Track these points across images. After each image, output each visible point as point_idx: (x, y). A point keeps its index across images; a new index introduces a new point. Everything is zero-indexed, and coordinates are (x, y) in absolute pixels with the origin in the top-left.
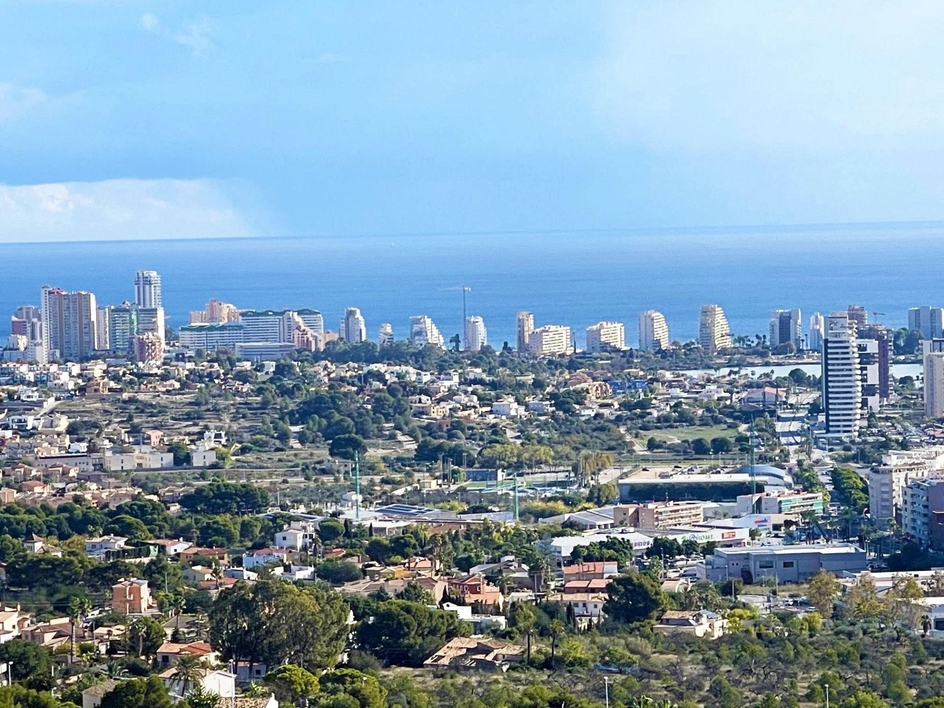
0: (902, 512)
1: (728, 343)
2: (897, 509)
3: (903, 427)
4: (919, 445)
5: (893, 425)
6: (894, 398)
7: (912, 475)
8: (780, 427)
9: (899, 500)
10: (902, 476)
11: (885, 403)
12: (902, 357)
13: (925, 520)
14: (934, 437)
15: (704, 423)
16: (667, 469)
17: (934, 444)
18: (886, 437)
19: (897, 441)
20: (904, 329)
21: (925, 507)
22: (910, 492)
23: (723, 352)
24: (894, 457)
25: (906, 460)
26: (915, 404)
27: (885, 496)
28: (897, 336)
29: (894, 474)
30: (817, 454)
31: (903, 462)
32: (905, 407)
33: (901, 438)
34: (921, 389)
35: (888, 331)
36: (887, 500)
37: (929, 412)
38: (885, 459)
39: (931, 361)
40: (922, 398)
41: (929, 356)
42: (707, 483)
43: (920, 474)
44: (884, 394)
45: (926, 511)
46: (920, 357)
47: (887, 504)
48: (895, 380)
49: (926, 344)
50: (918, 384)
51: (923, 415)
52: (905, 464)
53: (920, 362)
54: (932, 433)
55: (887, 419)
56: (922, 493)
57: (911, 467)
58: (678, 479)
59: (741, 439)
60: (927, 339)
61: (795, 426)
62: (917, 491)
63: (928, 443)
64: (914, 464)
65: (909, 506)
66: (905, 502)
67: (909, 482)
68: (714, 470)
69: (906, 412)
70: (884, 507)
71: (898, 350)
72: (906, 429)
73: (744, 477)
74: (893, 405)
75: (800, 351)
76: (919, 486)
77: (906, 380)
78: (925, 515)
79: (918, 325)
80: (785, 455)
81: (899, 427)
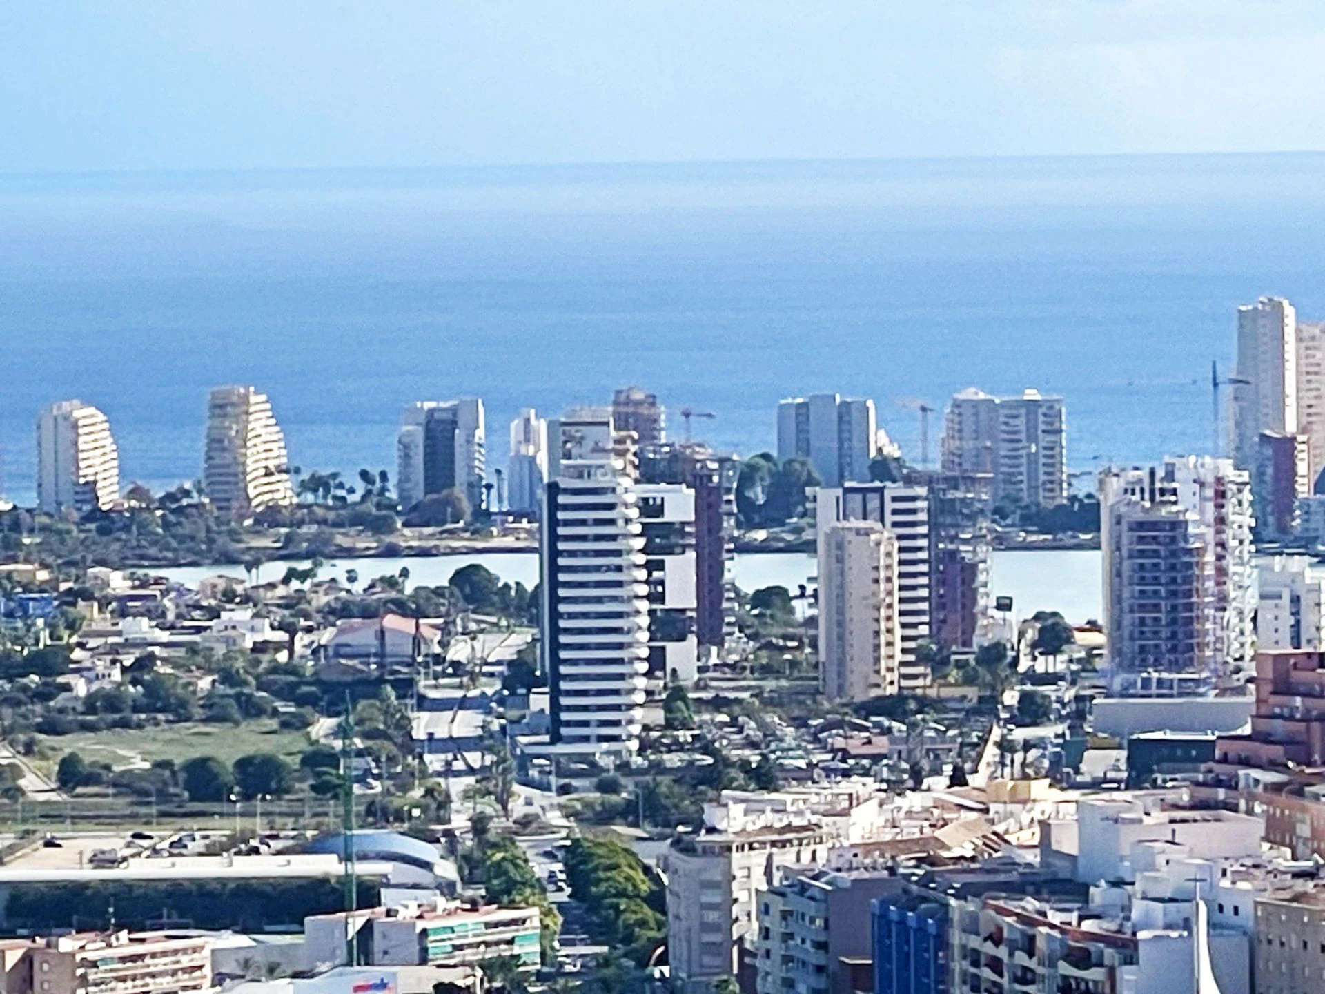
0: (758, 963)
1: (284, 492)
2: (743, 953)
3: (761, 725)
4: (804, 776)
5: (733, 722)
6: (737, 646)
7: (786, 858)
8: (423, 724)
9: (748, 930)
10: (757, 860)
11: (714, 660)
12: (760, 535)
13: (821, 983)
14: (845, 755)
15: (215, 713)
16: (114, 841)
17: (846, 774)
18: (714, 753)
19: (744, 765)
20: (766, 456)
21: (821, 946)
22: (778, 905)
23: (271, 516)
24: (737, 810)
25: (769, 818)
26: (793, 664)
27: (712, 916)
28: (748, 475)
29: (735, 855)
30: (523, 800)
31: (761, 822)
32: (767, 671)
33: (754, 758)
34: (811, 622)
35: (722, 461)
36: (714, 928)
37: (833, 684)
38: (711, 814)
39: (839, 546)
40: (814, 646)
41: (834, 529)
42: (223, 881)
43: (806, 857)
44: (711, 635)
45: (816, 958)
46: (807, 535)
47: (717, 938)
48: (739, 597)
49: (825, 499)
50: (802, 610)
51: (817, 692)
52: (768, 828)
53: (809, 547)
54: (840, 743)
55: (718, 704)
56: (811, 908)
57: (782, 838)
58: (141, 868)
59: (318, 759)
60: (829, 485)
61: (467, 724)
62: (796, 903)
63: (828, 771)
64: (789, 828)
65: (774, 944)
66: (765, 933)
67: (777, 876)
68: (239, 844)
69: (770, 684)
70: (709, 948)
71: (750, 516)
72: (770, 734)
73: (326, 865)
74: (733, 667)
75: (483, 517)
76: (803, 889)
77: (771, 598)
78: (820, 969)
79: (804, 446)
80: (439, 803)
81: (751, 729)
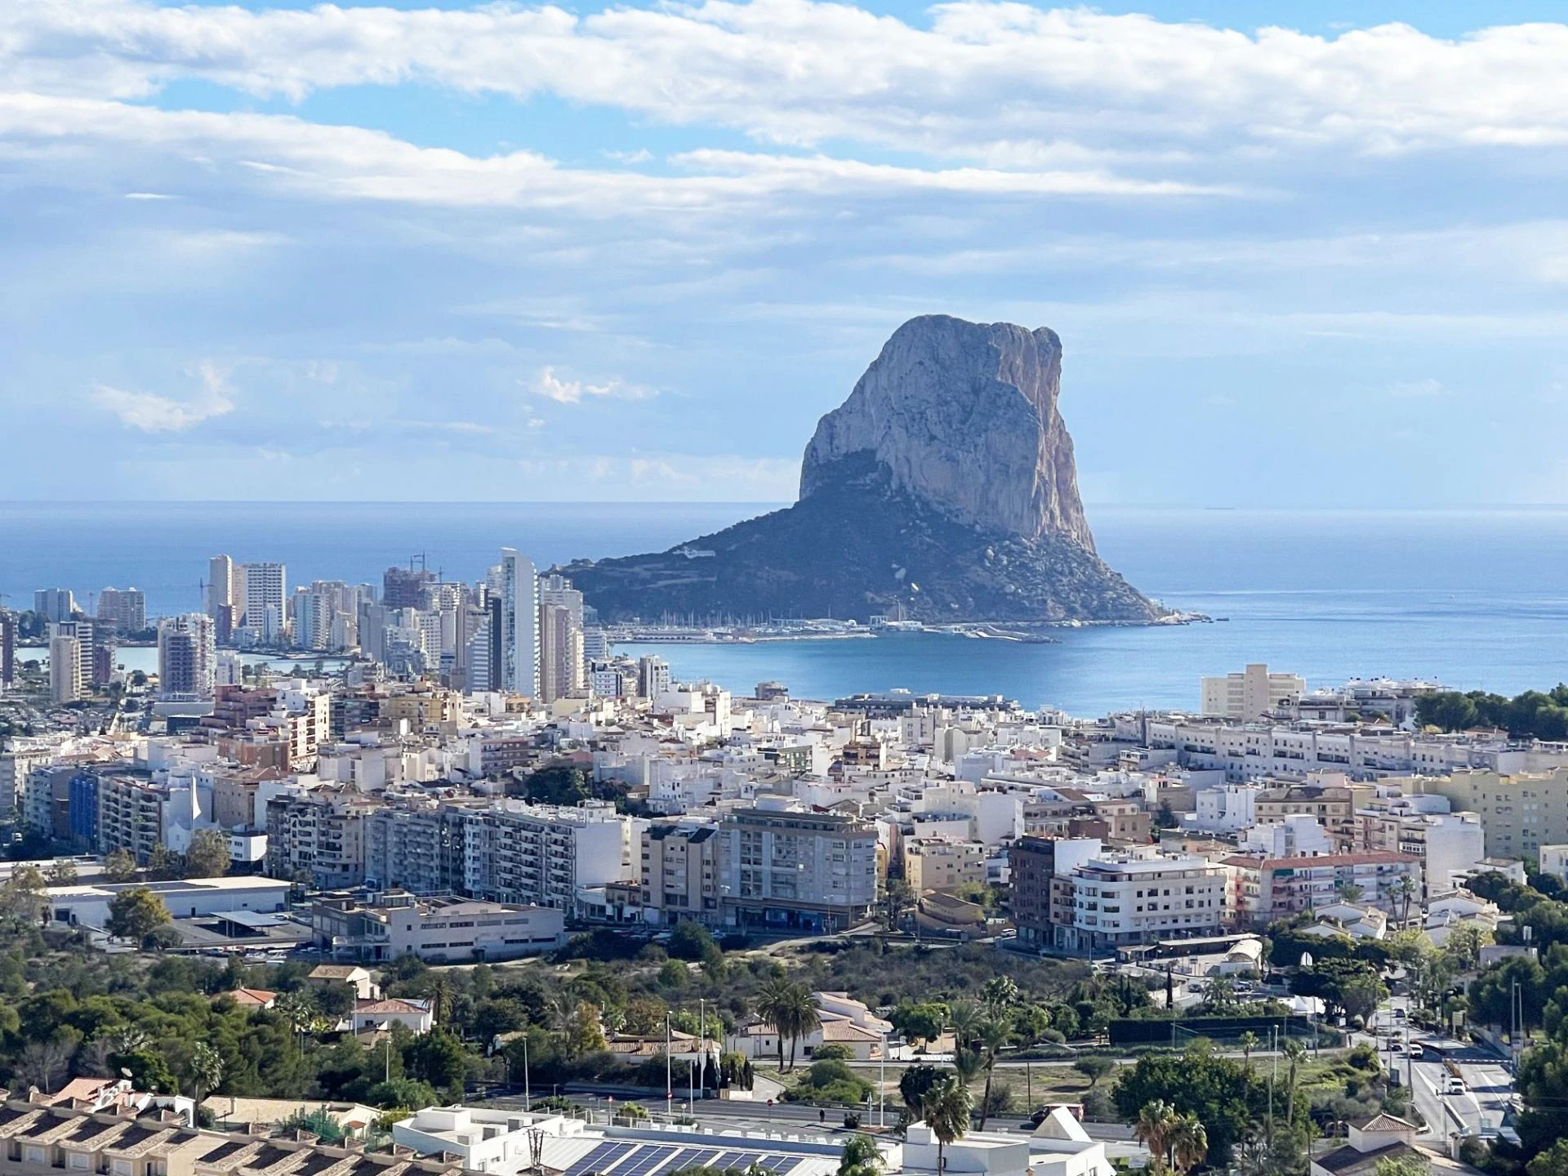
0: (25, 801)
2: (19, 797)
3: (27, 712)
4: (44, 731)
5: (17, 711)
6: (18, 682)
7: (36, 761)
9: (21, 788)
10: (25, 762)
11: (9, 687)
12: (28, 641)
13: (48, 808)
14: (60, 723)
17: (60, 730)
18: (9, 722)
19: (20, 727)
20: (30, 611)
21: (49, 794)
22: (33, 779)
24: (17, 744)
25: (30, 746)
26: (40, 689)
27: (7, 783)
28: (23, 618)
29: (17, 761)
31: (26, 748)
32: (30, 691)
33: (24, 724)
34: (47, 673)
35: (13, 613)
36: (8, 788)
37: (55, 696)
38: (7, 745)
39: (58, 645)
40: (48, 682)
41: (56, 639)
43: (44, 761)
44: (8, 678)
45: (46, 799)
46: (46, 641)
47: (8, 791)
48: (20, 664)
49: (53, 628)
50: (44, 669)
51: (49, 699)
52: (30, 751)
53: (46, 645)
54: (57, 718)
55: (11, 704)
56: (45, 780)
57: (35, 754)
60: (54, 623)
62: (40, 778)
63: (53, 729)
64: (37, 750)
65: (31, 793)
66: (28, 790)
67: (32, 768)
69: (31, 697)
70: (6, 795)
71: (24, 633)
72: (31, 715)
74: (17, 690)
76: (42, 773)
77: (31, 664)
78: (48, 803)
79: (45, 608)
81: (23, 713)
